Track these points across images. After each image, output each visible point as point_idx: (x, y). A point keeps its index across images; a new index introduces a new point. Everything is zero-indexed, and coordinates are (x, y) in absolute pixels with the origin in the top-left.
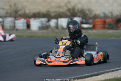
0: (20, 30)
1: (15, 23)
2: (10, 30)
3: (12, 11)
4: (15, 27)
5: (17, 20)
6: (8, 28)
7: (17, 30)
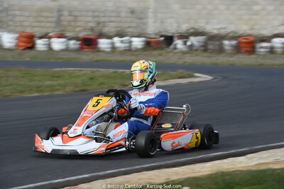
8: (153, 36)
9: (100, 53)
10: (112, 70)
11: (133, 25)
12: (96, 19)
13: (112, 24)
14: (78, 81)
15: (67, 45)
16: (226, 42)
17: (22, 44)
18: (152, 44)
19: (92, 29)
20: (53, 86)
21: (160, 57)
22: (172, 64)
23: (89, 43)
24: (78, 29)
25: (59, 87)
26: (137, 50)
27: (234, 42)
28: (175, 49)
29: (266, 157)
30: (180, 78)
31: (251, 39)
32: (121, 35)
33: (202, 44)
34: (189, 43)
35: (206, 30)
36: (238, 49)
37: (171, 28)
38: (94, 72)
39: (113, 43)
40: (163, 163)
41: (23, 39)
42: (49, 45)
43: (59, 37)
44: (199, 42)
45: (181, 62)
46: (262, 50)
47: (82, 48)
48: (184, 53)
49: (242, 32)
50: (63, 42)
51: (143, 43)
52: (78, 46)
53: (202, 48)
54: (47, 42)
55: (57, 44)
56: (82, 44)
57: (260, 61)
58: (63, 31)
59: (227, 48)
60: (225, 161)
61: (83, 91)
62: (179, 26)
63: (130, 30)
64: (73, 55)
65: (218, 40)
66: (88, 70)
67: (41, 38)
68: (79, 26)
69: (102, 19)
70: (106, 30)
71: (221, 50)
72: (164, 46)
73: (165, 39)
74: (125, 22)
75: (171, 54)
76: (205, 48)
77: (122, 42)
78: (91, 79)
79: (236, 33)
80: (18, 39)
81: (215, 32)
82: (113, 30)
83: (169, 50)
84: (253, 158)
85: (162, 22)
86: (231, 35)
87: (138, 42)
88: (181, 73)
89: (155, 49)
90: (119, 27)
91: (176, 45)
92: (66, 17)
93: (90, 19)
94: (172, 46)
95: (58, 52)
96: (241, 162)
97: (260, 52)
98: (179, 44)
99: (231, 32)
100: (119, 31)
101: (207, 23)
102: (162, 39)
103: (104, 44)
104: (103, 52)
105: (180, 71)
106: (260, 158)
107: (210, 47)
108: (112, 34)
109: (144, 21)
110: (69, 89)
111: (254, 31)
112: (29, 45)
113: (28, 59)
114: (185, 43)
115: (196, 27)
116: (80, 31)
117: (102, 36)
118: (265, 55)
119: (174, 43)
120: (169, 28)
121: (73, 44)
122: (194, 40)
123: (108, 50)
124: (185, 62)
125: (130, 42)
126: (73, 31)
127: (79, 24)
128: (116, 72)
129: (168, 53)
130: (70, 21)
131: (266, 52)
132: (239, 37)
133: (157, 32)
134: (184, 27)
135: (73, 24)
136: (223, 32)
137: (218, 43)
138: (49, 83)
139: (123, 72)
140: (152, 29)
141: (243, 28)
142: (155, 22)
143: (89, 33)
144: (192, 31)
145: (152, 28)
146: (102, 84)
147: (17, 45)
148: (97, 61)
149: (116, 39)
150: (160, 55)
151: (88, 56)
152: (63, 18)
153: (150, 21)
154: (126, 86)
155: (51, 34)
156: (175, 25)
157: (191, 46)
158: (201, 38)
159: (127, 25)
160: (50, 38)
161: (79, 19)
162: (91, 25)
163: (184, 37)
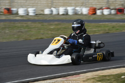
14: (107, 29)
15: (111, 12)
17: (91, 12)
20: (95, 31)
23: (121, 11)
25: (97, 31)
38: (117, 24)
41: (91, 10)
42: (102, 12)
43: (107, 9)
50: (109, 11)
52: (115, 13)
54: (101, 11)
55: (106, 12)
56: (117, 12)
58: (109, 6)
61: (107, 33)
64: (112, 17)
66: (114, 24)
67: (99, 9)
78: (113, 27)
80: (89, 10)
95: (106, 15)
110: (101, 32)
112: (94, 13)
113: (91, 19)
121: (113, 12)
127: (117, 2)
135: (114, 3)
138: (94, 29)
143: (121, 7)
146: (117, 29)
147: (89, 13)
148: (122, 19)
155: (103, 8)
160: (103, 9)
161: (117, 0)
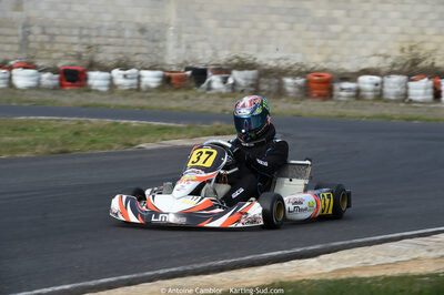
0: (416, 102)
1: (407, 88)
2: (396, 101)
3: (404, 62)
4: (406, 95)
5: (413, 80)
6: (392, 98)
7: (411, 100)
8: (174, 69)
9: (91, 94)
10: (109, 121)
11: (144, 50)
12: (85, 40)
13: (111, 49)
14: (56, 137)
15: (39, 81)
16: (288, 81)
18: (173, 81)
19: (79, 56)
21: (186, 102)
22: (205, 112)
23: (73, 77)
24: (55, 55)
26: (149, 90)
27: (300, 81)
28: (209, 88)
29: (350, 260)
30: (217, 134)
31: (327, 76)
32: (124, 66)
33: (250, 82)
34: (231, 81)
35: (257, 61)
36: (306, 91)
37: (203, 56)
38: (80, 123)
39: (111, 79)
40: (188, 268)
42: (10, 80)
43: (25, 68)
44: (246, 79)
45: (218, 110)
46: (344, 93)
47: (61, 85)
48: (222, 95)
49: (312, 66)
50: (32, 76)
51: (159, 79)
52: (56, 82)
53: (252, 89)
54: (6, 76)
55: (22, 78)
56: (61, 79)
57: (340, 110)
58: (33, 57)
59: (289, 89)
60: (286, 264)
62: (215, 54)
63: (138, 58)
64: (48, 96)
65: (276, 77)
66: (71, 121)
68: (56, 51)
69: (94, 41)
70: (100, 58)
71: (280, 92)
72: (193, 84)
73: (193, 74)
74: (131, 46)
75: (202, 97)
76: (255, 89)
77: (125, 76)
78: (77, 134)
79: (303, 66)
81: (272, 64)
82: (111, 58)
83: (199, 90)
84: (330, 260)
85: (188, 47)
86: (296, 68)
87: (150, 78)
88: (219, 127)
89: (178, 89)
90: (121, 53)
91: (210, 83)
92: (36, 36)
93: (75, 40)
94: (204, 85)
95: (23, 90)
96: (311, 267)
97: (340, 96)
98: (215, 81)
99: (296, 64)
100: (120, 60)
101: (259, 51)
102: (189, 73)
103: (96, 79)
104: (97, 91)
105: (217, 123)
106: (341, 261)
107: (264, 87)
108: (109, 64)
109: (161, 45)
110: (40, 149)
111: (330, 64)
114: (225, 81)
115: (242, 56)
116: (59, 59)
117: (93, 66)
118: (347, 102)
119: (208, 80)
120: (201, 57)
121: (48, 79)
122: (238, 76)
123: (105, 89)
124: (225, 111)
125: (139, 77)
126: (49, 58)
127: (56, 47)
128: (116, 124)
129: (198, 95)
130: (42, 43)
131: (349, 97)
132: (308, 72)
133: (180, 62)
134: (224, 56)
135: (48, 47)
136: (283, 64)
137: (277, 81)
138: (8, 139)
139: (125, 124)
140: (174, 58)
141: (315, 60)
142: (179, 47)
143: (73, 62)
144: (236, 61)
145: (174, 56)
146: (93, 141)
148: (85, 106)
149: (116, 73)
150: (186, 98)
151: (71, 97)
152: (31, 37)
153: (171, 45)
154: (132, 145)
155: (12, 63)
156: (209, 53)
157: (234, 84)
158: (250, 74)
159: (134, 50)
160: (10, 68)
161: (58, 39)
162: (76, 49)
163: (224, 71)
